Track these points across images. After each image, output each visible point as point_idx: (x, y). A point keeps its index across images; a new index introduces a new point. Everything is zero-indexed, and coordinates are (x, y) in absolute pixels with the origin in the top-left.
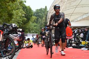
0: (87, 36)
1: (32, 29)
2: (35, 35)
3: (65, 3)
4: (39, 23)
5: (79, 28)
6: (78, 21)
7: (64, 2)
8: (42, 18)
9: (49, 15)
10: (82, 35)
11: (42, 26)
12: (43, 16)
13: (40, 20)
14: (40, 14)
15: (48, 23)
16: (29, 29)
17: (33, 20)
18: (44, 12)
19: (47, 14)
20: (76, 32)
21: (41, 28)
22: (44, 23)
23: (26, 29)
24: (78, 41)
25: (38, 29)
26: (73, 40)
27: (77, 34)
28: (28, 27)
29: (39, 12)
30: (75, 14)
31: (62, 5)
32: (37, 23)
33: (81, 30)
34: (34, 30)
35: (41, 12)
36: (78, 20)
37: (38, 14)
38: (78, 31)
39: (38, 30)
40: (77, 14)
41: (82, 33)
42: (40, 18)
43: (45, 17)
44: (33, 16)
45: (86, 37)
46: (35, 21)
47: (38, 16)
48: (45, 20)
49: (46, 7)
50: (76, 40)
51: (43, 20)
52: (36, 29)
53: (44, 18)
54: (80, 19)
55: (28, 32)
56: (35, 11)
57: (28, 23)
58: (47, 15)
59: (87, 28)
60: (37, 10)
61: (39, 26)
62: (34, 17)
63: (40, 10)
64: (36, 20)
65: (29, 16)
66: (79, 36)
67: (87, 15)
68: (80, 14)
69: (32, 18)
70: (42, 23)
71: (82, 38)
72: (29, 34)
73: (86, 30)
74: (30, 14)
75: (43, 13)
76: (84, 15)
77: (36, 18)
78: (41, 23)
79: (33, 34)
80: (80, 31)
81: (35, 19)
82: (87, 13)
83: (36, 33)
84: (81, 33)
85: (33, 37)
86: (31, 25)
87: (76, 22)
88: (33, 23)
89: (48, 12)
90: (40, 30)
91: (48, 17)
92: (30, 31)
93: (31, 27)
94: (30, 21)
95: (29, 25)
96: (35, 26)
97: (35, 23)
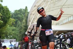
1: (10, 34)
2: (14, 41)
3: (49, 3)
4: (19, 26)
5: (65, 32)
6: (63, 24)
7: (47, 1)
8: (21, 20)
9: (30, 17)
10: (68, 41)
11: (22, 30)
13: (20, 23)
14: (19, 16)
15: (28, 26)
16: (6, 34)
17: (11, 23)
18: (24, 13)
19: (28, 15)
20: (61, 37)
21: (20, 32)
22: (25, 26)
23: (3, 34)
24: (64, 48)
25: (17, 34)
26: (58, 47)
27: (63, 40)
28: (4, 31)
29: (19, 14)
31: (46, 5)
32: (15, 26)
33: (68, 35)
34: (11, 35)
35: (20, 13)
36: (64, 22)
37: (17, 16)
38: (64, 36)
39: (17, 35)
41: (69, 38)
42: (19, 21)
43: (26, 19)
44: (10, 18)
46: (13, 24)
47: (17, 18)
48: (25, 23)
49: (26, 7)
50: (62, 47)
51: (23, 23)
52: (15, 34)
53: (24, 21)
54: (66, 22)
55: (5, 38)
57: (5, 27)
58: (27, 17)
60: (16, 11)
61: (19, 30)
62: (12, 20)
63: (19, 11)
64: (14, 23)
65: (7, 18)
66: (65, 42)
68: (66, 16)
69: (10, 20)
70: (22, 26)
71: (68, 45)
72: (6, 39)
74: (7, 16)
75: (22, 15)
76: (70, 17)
77: (15, 20)
78: (21, 26)
79: (11, 40)
80: (66, 36)
81: (13, 21)
83: (15, 38)
84: (67, 38)
86: (9, 28)
87: (61, 25)
88: (11, 26)
89: (28, 13)
90: (19, 35)
91: (29, 19)
92: (8, 36)
93: (8, 31)
94: (8, 24)
95: (6, 29)
96: (13, 30)
97: (13, 27)
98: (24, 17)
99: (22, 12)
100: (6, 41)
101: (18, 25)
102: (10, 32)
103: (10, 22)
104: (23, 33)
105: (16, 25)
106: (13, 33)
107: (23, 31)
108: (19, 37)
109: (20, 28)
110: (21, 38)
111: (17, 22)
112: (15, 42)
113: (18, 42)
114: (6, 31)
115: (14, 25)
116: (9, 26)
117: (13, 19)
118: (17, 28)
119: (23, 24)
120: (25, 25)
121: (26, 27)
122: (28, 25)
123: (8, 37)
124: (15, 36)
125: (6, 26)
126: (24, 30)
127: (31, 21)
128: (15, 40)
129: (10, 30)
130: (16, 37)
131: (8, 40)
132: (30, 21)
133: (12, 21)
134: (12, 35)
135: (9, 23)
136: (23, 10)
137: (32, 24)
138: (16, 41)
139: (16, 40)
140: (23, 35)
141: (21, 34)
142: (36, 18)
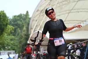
0: (85, 53)
1: (7, 45)
2: (12, 53)
4: (18, 35)
5: (74, 42)
7: (52, 5)
8: (21, 27)
9: (32, 24)
10: (78, 52)
11: (22, 40)
12: (23, 26)
13: (20, 31)
14: (19, 22)
15: (30, 35)
16: (3, 44)
17: (9, 31)
18: (24, 19)
19: (29, 21)
20: (69, 48)
21: (20, 42)
22: (25, 35)
25: (16, 44)
27: (72, 51)
28: (1, 41)
29: (18, 20)
30: (69, 22)
34: (9, 46)
35: (20, 19)
37: (16, 23)
38: (72, 46)
39: (17, 46)
40: (71, 22)
41: (78, 49)
42: (19, 29)
43: (27, 26)
44: (8, 26)
45: (84, 55)
46: (11, 32)
47: (16, 25)
48: (26, 31)
49: (27, 12)
51: (24, 31)
52: (14, 45)
53: (25, 28)
55: (2, 49)
56: (12, 18)
57: (2, 36)
58: (29, 24)
59: (84, 43)
60: (15, 16)
61: (18, 40)
62: (10, 27)
64: (13, 31)
66: (74, 53)
67: (85, 23)
68: (75, 22)
69: (7, 28)
70: (23, 35)
71: (78, 57)
72: (3, 51)
73: (84, 45)
74: (4, 23)
75: (23, 21)
77: (14, 28)
78: (21, 35)
79: (9, 51)
80: (76, 46)
81: (12, 29)
82: (84, 21)
83: (13, 50)
84: (77, 49)
85: (9, 55)
86: (6, 37)
88: (9, 35)
89: (30, 19)
90: (19, 46)
91: (31, 26)
92: (5, 47)
93: (6, 41)
94: (5, 32)
95: (3, 38)
96: (11, 40)
97: (11, 36)
98: (24, 24)
99: (22, 18)
100: (3, 53)
101: (17, 33)
102: (8, 42)
103: (7, 30)
104: (24, 43)
105: (15, 34)
106: (11, 43)
107: (24, 41)
108: (19, 48)
109: (20, 38)
110: (21, 50)
111: (17, 30)
112: (14, 54)
113: (17, 55)
114: (3, 41)
115: (13, 34)
116: (7, 35)
117: (12, 26)
118: (17, 37)
119: (23, 33)
120: (25, 33)
121: (27, 36)
122: (29, 33)
123: (6, 49)
124: (14, 47)
125: (3, 34)
126: (24, 39)
127: (33, 29)
128: (14, 51)
129: (7, 39)
130: (15, 49)
131: (5, 51)
132: (31, 29)
133: (10, 29)
134: (11, 46)
135: (7, 32)
136: (24, 15)
137: (34, 32)
138: (16, 53)
139: (16, 51)
140: (23, 46)
141: (21, 45)
142: (39, 25)
